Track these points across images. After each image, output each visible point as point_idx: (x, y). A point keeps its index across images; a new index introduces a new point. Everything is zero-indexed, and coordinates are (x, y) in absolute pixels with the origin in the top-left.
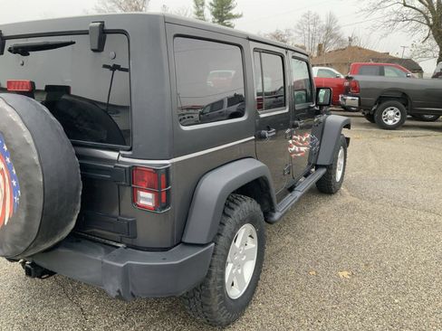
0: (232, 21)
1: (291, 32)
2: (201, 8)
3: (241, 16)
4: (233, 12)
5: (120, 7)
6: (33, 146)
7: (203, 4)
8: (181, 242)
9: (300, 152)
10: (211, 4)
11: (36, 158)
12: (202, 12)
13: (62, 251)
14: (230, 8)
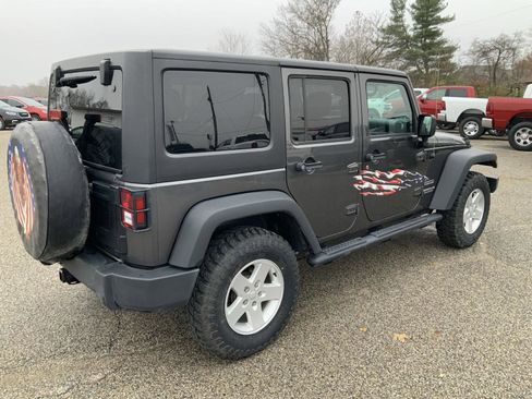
0: (440, 27)
1: (524, 36)
2: (400, 12)
3: (452, 19)
4: (442, 14)
5: (300, 17)
6: (43, 165)
7: (403, 8)
8: (167, 264)
9: (381, 190)
10: (413, 6)
11: (44, 175)
12: (401, 16)
13: (78, 260)
14: (438, 10)
